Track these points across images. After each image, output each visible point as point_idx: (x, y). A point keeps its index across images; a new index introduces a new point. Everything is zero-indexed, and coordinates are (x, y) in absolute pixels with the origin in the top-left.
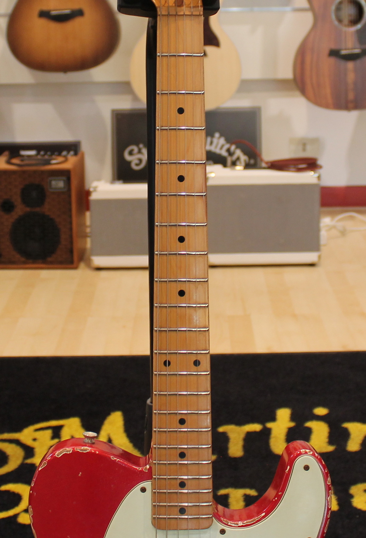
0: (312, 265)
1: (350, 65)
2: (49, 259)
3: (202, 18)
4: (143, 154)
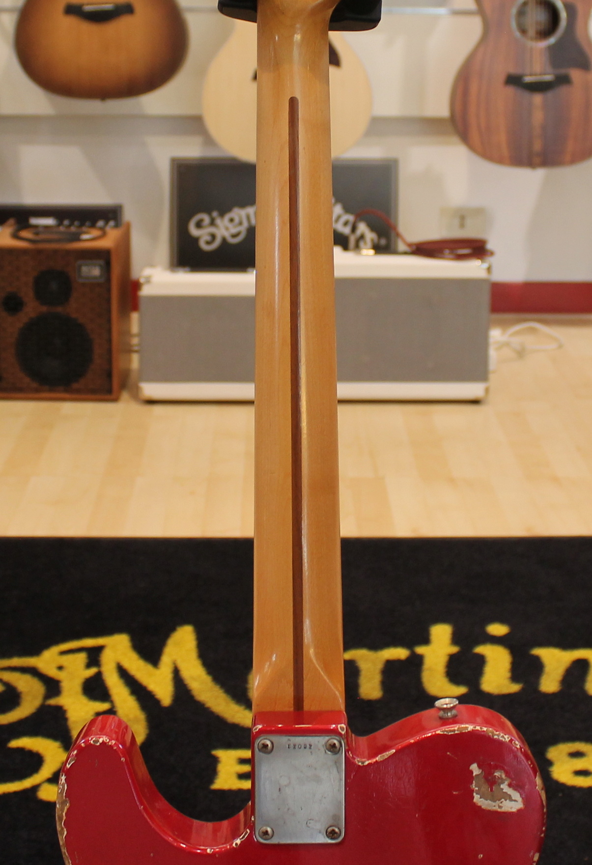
0: (475, 402)
1: (538, 99)
2: (75, 386)
4: (217, 226)
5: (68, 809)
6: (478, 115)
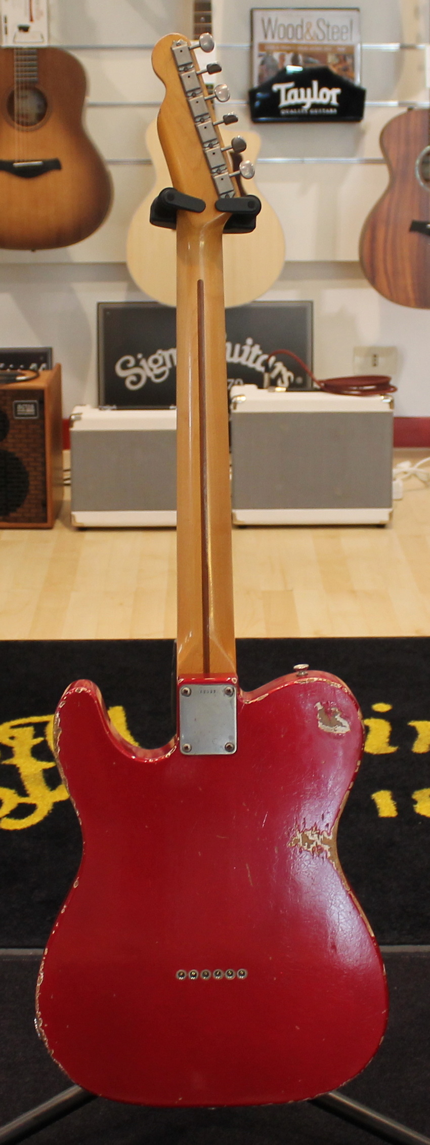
0: (381, 526)
2: (13, 515)
4: (142, 367)
5: (61, 735)
6: (385, 260)
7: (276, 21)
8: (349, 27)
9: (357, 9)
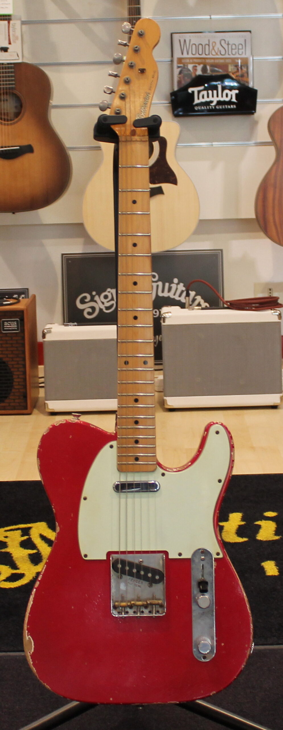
0: (274, 407)
3: (148, 143)
4: (96, 302)
6: (274, 215)
7: (190, 40)
8: (244, 45)
9: (250, 31)
